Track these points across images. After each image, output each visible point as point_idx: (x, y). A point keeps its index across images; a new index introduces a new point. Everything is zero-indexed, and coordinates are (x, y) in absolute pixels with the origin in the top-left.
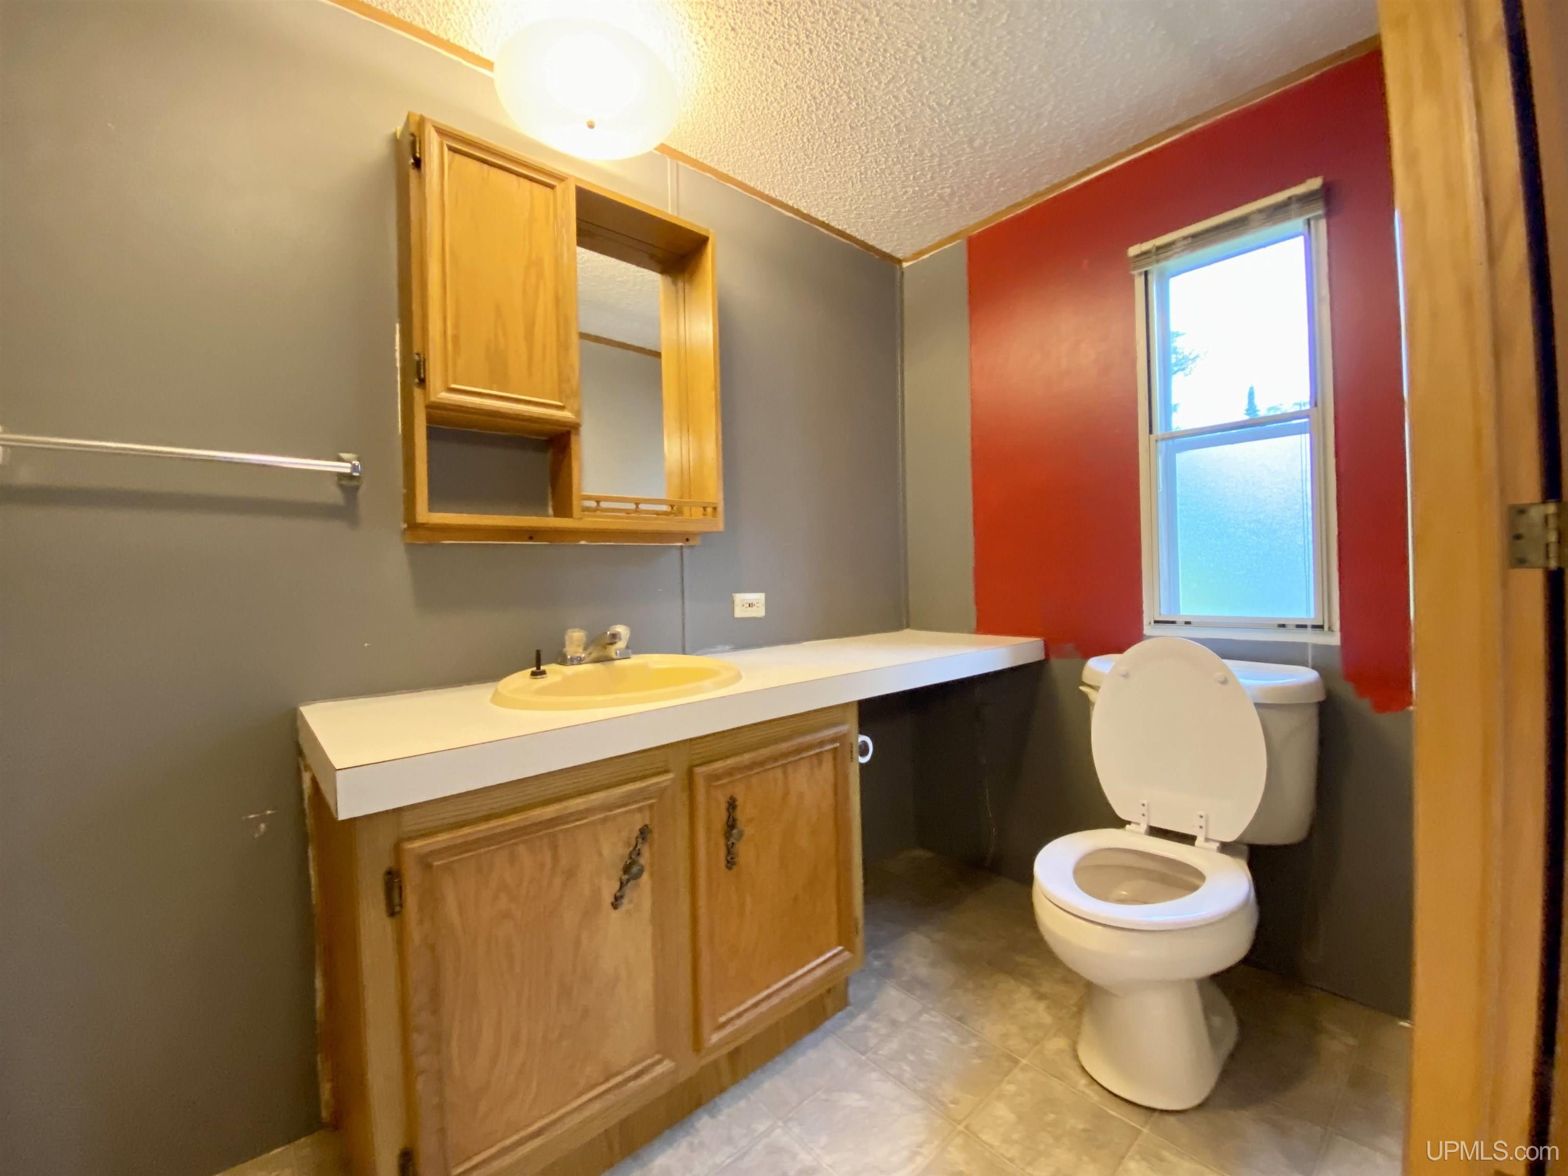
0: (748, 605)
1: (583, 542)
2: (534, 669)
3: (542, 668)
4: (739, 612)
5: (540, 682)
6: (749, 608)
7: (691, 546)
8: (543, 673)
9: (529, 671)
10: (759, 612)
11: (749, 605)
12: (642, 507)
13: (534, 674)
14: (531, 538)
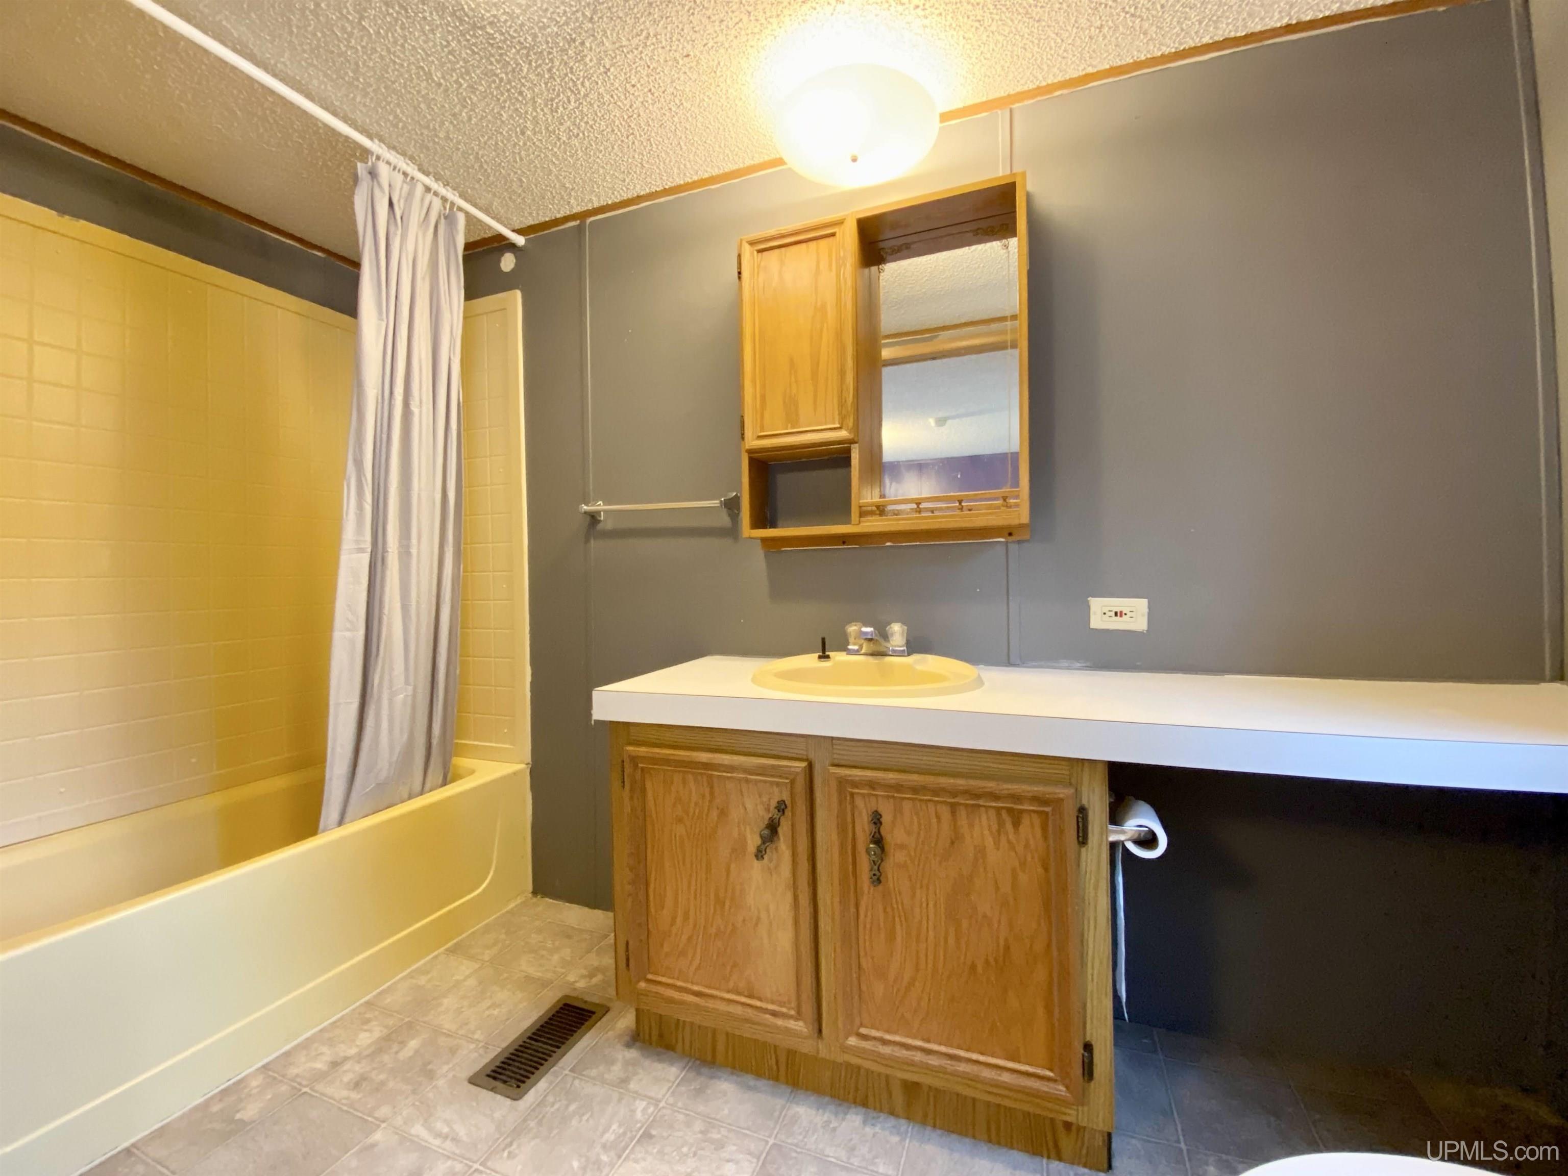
0: (1113, 614)
1: (888, 544)
2: (821, 654)
3: (827, 653)
4: (1097, 621)
5: (825, 664)
6: (1115, 618)
7: (1019, 542)
8: (828, 657)
9: (816, 655)
10: (1141, 624)
11: (1116, 614)
12: (922, 506)
13: (820, 657)
14: (844, 543)
